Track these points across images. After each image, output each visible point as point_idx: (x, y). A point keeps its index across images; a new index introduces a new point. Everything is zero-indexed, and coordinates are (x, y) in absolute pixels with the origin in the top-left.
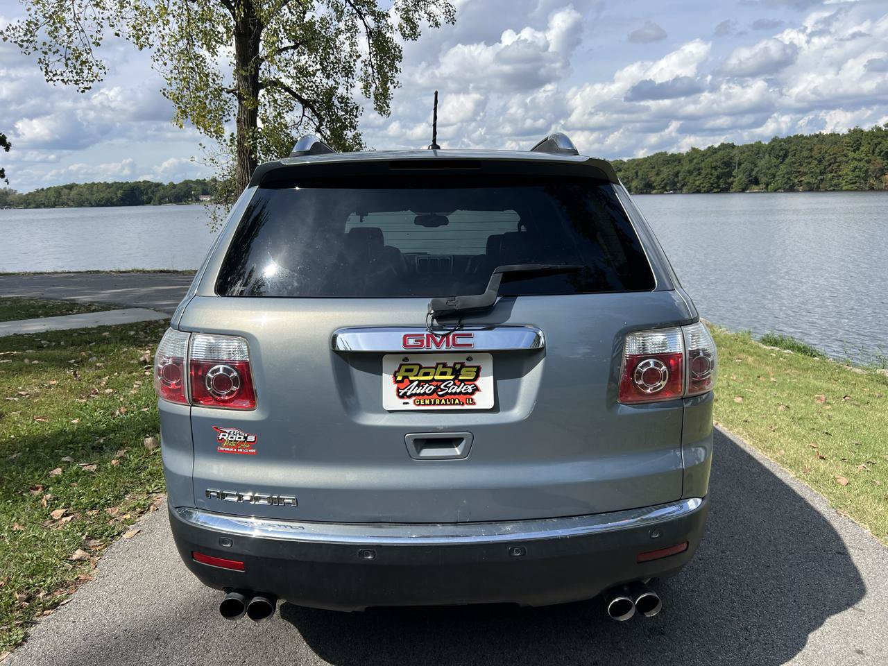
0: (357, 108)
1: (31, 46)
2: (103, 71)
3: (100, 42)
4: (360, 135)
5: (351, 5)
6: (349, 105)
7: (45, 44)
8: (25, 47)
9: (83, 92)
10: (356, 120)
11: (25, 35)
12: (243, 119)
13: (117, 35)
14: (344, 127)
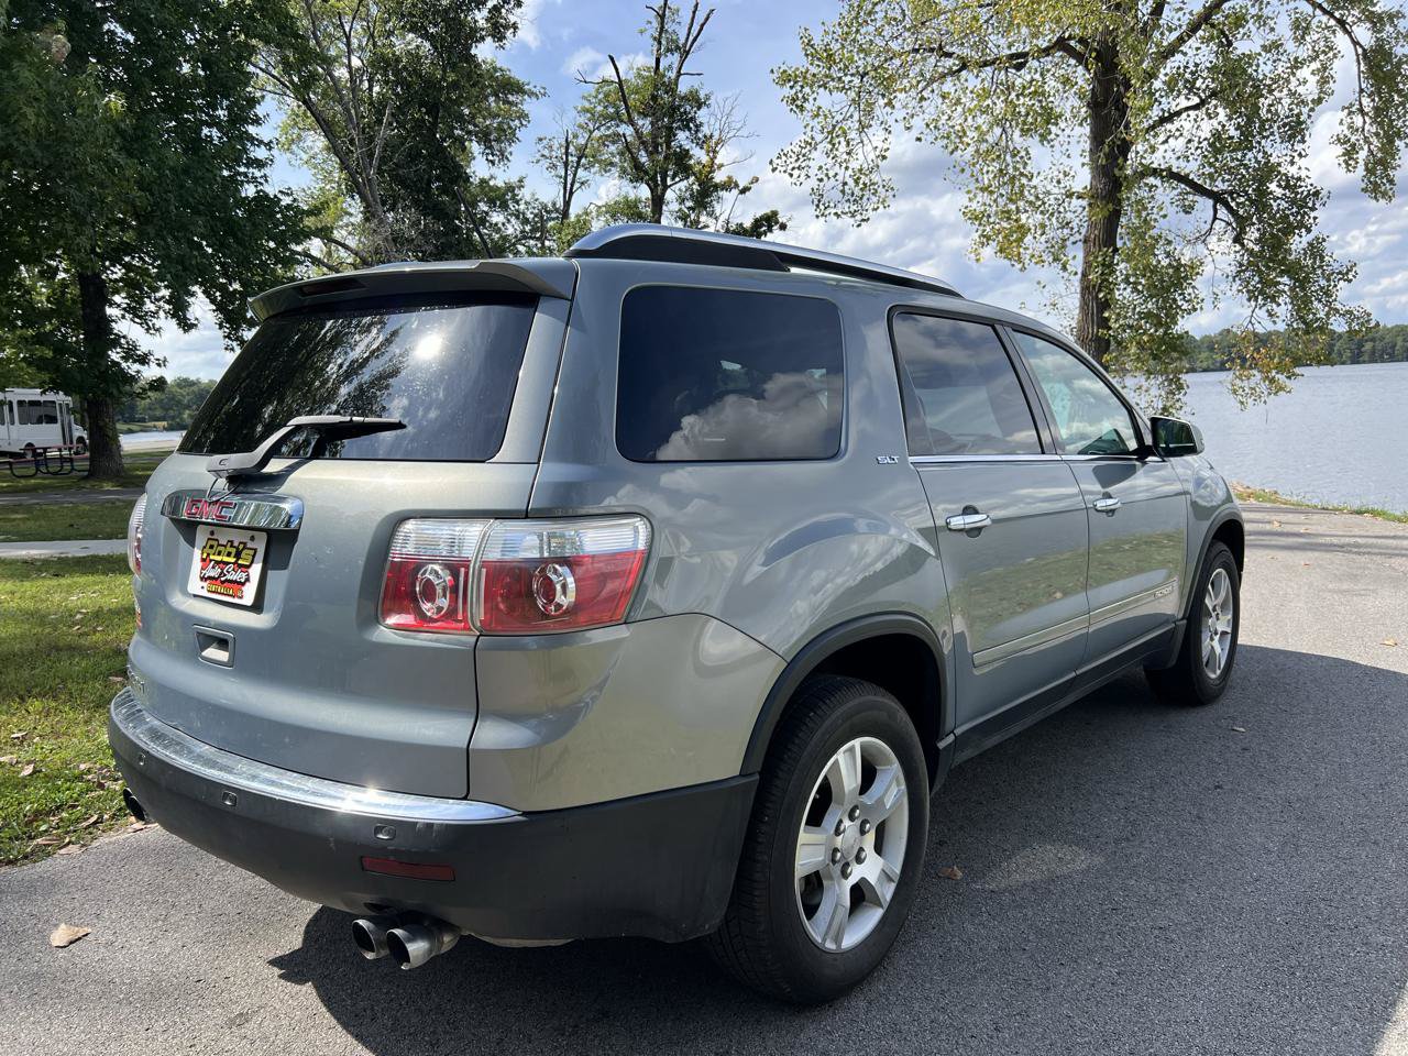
0: (1317, 194)
1: (803, 173)
2: (890, 193)
3: (886, 154)
4: (1324, 240)
5: (1325, 12)
6: (1300, 190)
7: (821, 168)
8: (795, 176)
9: (859, 225)
10: (1312, 214)
11: (796, 161)
12: (1093, 236)
13: (919, 139)
14: (1289, 230)
